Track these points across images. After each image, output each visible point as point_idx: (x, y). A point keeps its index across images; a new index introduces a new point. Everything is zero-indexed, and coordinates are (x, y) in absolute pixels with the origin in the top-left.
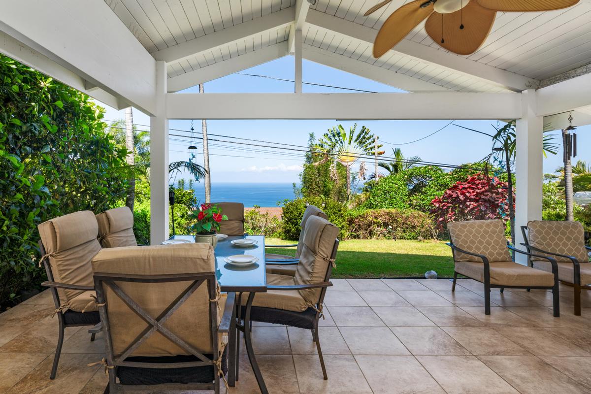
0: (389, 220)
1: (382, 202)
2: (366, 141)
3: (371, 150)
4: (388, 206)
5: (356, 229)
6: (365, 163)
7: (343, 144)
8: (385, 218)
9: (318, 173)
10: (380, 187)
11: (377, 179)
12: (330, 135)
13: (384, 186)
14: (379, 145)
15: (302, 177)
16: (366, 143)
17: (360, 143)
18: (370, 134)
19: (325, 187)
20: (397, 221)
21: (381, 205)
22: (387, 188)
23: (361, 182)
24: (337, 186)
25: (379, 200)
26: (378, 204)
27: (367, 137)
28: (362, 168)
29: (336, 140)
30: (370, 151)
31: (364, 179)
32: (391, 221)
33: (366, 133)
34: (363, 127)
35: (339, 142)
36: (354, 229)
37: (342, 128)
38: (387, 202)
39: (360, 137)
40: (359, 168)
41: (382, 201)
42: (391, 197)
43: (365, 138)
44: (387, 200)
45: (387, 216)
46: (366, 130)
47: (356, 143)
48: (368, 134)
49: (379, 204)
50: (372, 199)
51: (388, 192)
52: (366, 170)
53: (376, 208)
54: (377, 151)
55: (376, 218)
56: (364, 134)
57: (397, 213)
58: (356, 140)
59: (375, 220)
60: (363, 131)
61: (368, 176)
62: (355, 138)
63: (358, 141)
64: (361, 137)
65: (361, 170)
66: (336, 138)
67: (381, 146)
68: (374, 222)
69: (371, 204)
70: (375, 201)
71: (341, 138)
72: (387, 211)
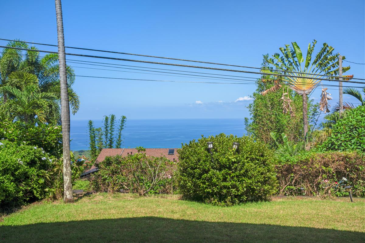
0: (346, 168)
1: (347, 142)
2: (329, 63)
3: (336, 74)
4: (356, 147)
5: (296, 181)
6: (327, 91)
7: (299, 68)
8: (339, 165)
9: (272, 104)
10: (344, 122)
11: (342, 111)
12: (281, 55)
13: (351, 119)
14: (345, 67)
15: (252, 109)
16: (329, 66)
17: (320, 65)
18: (334, 53)
19: (278, 122)
20: (358, 169)
21: (345, 144)
22: (354, 123)
23: (322, 116)
24: (294, 121)
25: (343, 139)
26: (341, 144)
27: (329, 57)
28: (323, 96)
29: (289, 61)
30: (334, 75)
31: (328, 111)
32: (348, 169)
33: (328, 52)
34: (324, 44)
35: (293, 64)
36: (294, 181)
37: (298, 47)
38: (353, 141)
39: (320, 57)
40: (320, 98)
41: (347, 139)
42: (359, 134)
43: (326, 58)
44: (353, 138)
45: (342, 163)
46: (328, 49)
47: (315, 66)
48: (331, 53)
49: (343, 144)
50: (334, 137)
51: (355, 128)
52: (328, 99)
53: (338, 149)
54: (342, 74)
55: (326, 165)
56: (325, 53)
57: (357, 158)
58: (315, 62)
59: (324, 168)
60: (324, 50)
61: (332, 108)
62: (314, 58)
63: (318, 63)
64: (322, 58)
65: (322, 99)
66: (289, 60)
67: (349, 68)
68: (324, 172)
69: (333, 144)
70: (337, 140)
71: (296, 59)
72: (343, 154)
